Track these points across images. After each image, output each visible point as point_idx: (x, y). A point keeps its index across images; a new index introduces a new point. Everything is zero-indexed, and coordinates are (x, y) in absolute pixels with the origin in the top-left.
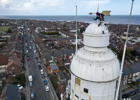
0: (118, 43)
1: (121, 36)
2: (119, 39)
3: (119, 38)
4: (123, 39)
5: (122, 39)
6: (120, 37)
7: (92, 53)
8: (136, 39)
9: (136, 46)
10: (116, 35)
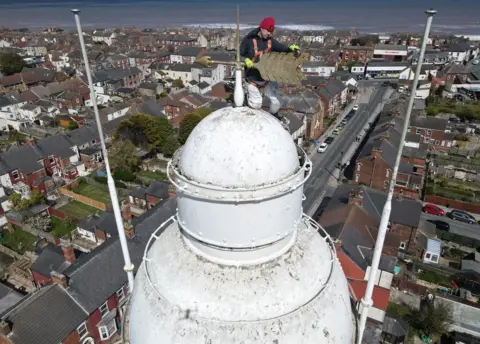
0: (162, 95)
1: (165, 72)
2: (160, 81)
3: (159, 77)
4: (174, 78)
5: (170, 80)
6: (162, 74)
7: (256, 273)
8: (210, 76)
9: (214, 98)
10: (150, 70)
